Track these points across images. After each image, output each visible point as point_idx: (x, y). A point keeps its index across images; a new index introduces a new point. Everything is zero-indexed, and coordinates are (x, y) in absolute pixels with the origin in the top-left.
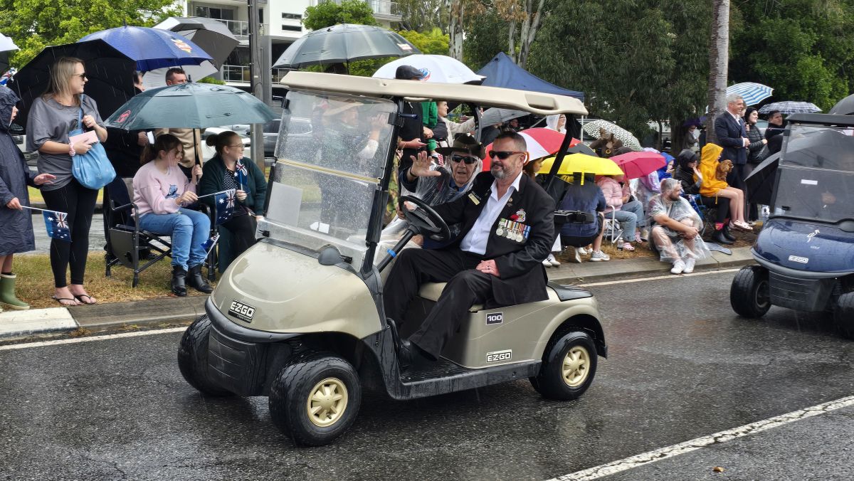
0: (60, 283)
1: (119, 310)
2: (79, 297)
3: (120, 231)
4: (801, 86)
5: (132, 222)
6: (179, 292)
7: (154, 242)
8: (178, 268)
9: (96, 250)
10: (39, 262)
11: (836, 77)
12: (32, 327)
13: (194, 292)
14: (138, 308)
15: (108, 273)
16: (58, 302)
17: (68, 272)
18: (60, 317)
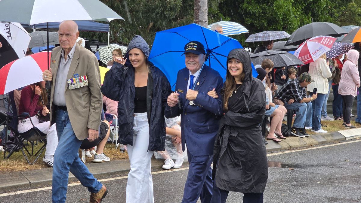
4: (277, 21)
11: (302, 14)
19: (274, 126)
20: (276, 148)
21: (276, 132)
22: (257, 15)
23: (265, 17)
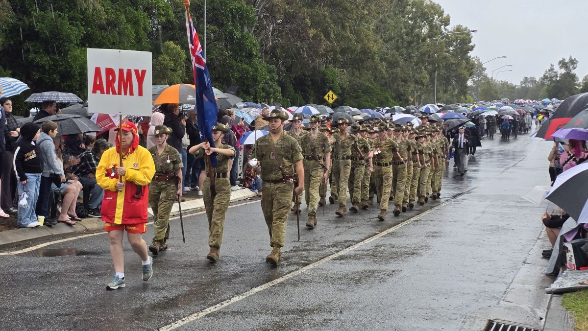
19: (67, 205)
20: (69, 232)
21: (69, 213)
22: (47, 68)
23: (57, 71)
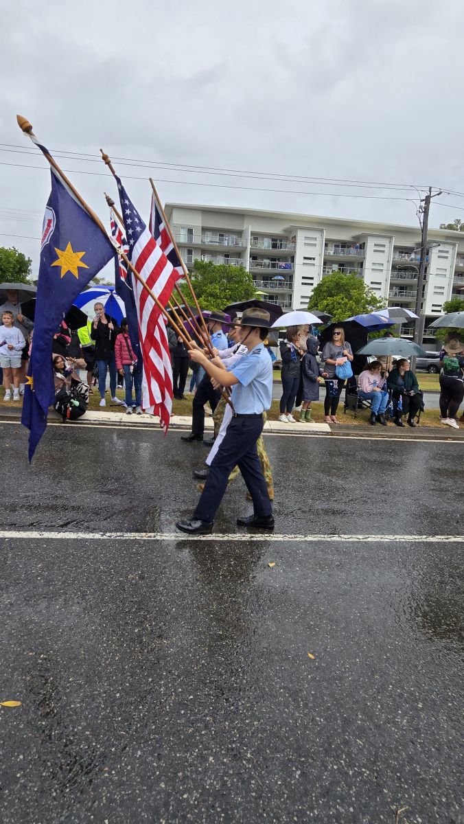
0: (327, 414)
1: (348, 428)
2: (333, 420)
3: (352, 396)
5: (357, 394)
6: (372, 423)
7: (364, 402)
8: (373, 413)
9: (341, 403)
10: (319, 405)
12: (315, 430)
13: (379, 424)
14: (355, 428)
15: (345, 413)
16: (325, 421)
17: (330, 410)
18: (325, 427)
